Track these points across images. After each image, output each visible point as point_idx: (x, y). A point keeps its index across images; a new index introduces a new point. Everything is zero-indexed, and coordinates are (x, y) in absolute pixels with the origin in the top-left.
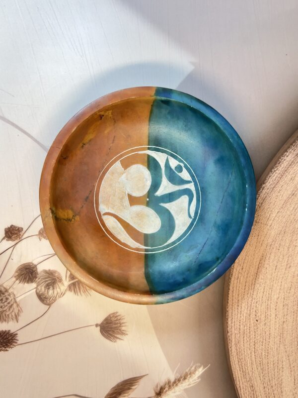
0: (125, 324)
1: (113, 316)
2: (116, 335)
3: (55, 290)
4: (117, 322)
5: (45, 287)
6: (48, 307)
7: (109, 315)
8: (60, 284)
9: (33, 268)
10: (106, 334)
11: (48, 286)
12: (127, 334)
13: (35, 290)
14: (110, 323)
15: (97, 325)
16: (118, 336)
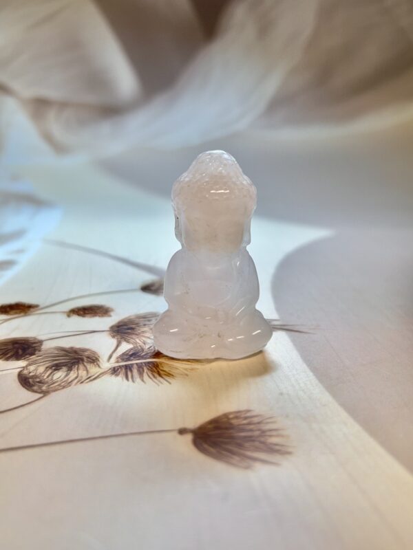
0: (280, 432)
1: (237, 418)
2: (249, 453)
3: (72, 372)
4: (251, 427)
5: (47, 368)
6: (41, 395)
7: (226, 416)
8: (89, 366)
9: (35, 343)
10: (212, 450)
11: (57, 367)
12: (289, 453)
13: (19, 370)
14: (227, 429)
15: (182, 432)
16: (256, 455)
